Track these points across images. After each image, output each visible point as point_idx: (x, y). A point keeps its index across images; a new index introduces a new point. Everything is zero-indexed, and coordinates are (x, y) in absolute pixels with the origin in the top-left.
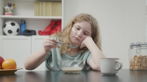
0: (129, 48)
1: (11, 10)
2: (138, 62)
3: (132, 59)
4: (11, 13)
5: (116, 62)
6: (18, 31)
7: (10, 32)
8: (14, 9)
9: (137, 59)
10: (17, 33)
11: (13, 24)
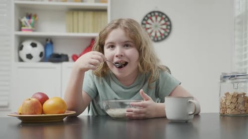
0: (220, 81)
1: (30, 24)
2: (232, 103)
3: (223, 98)
4: (30, 27)
5: (190, 102)
6: (41, 55)
7: (29, 56)
8: (36, 22)
9: (229, 98)
10: (39, 59)
11: (34, 45)
